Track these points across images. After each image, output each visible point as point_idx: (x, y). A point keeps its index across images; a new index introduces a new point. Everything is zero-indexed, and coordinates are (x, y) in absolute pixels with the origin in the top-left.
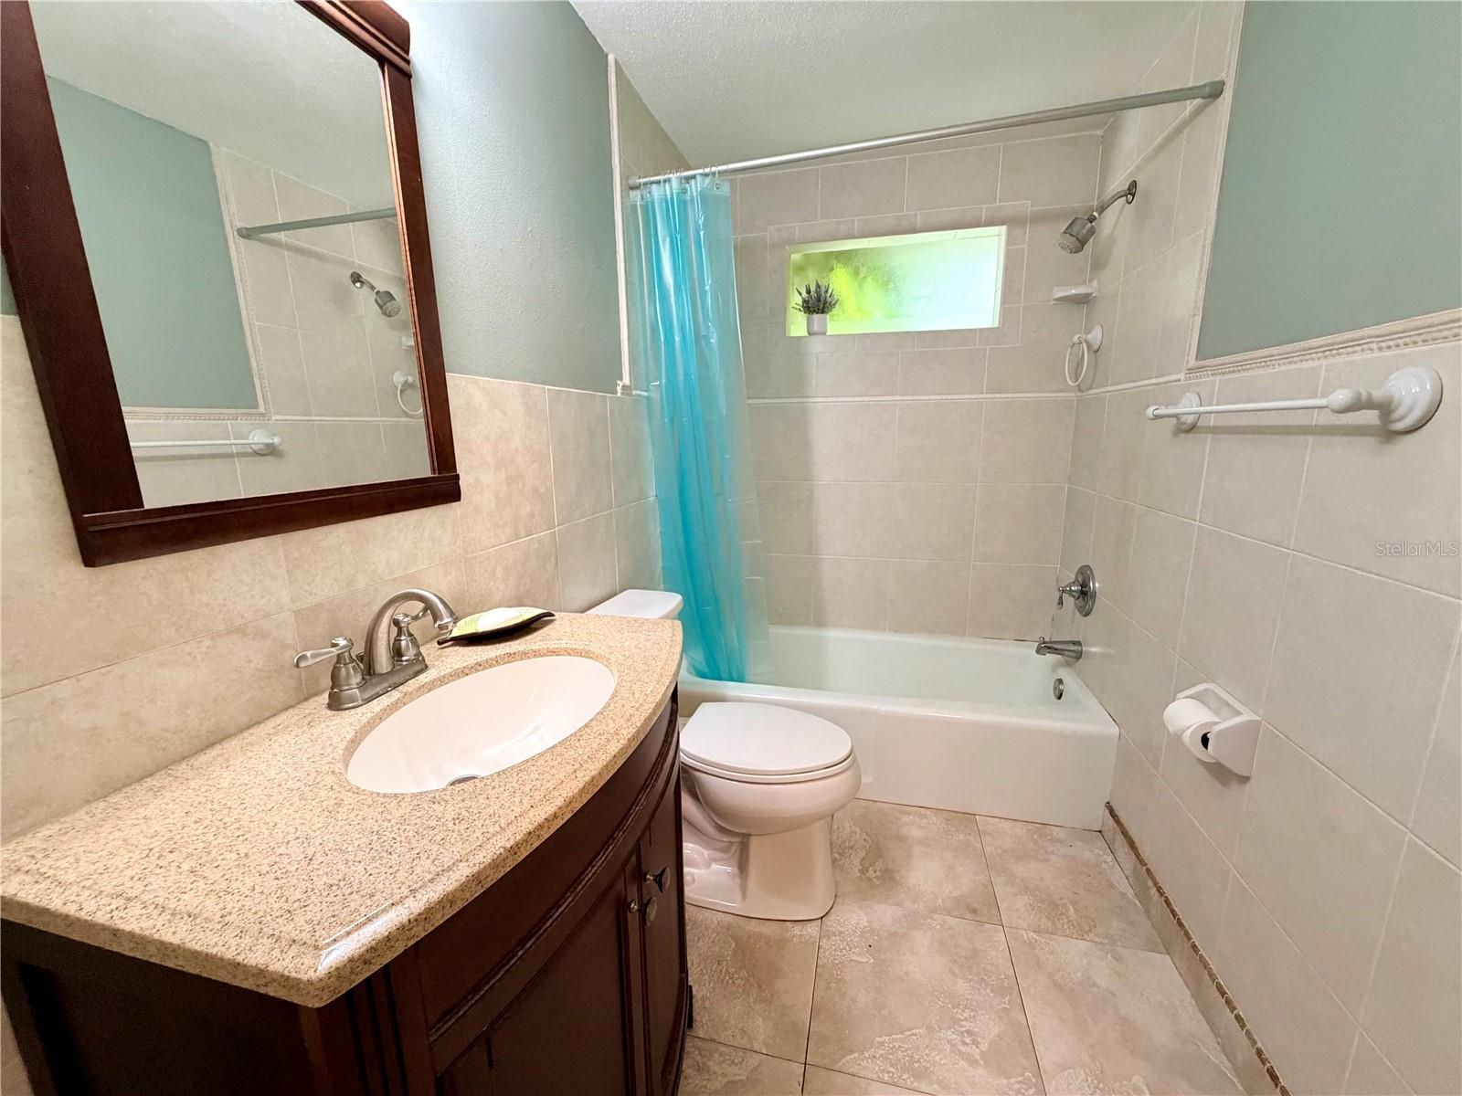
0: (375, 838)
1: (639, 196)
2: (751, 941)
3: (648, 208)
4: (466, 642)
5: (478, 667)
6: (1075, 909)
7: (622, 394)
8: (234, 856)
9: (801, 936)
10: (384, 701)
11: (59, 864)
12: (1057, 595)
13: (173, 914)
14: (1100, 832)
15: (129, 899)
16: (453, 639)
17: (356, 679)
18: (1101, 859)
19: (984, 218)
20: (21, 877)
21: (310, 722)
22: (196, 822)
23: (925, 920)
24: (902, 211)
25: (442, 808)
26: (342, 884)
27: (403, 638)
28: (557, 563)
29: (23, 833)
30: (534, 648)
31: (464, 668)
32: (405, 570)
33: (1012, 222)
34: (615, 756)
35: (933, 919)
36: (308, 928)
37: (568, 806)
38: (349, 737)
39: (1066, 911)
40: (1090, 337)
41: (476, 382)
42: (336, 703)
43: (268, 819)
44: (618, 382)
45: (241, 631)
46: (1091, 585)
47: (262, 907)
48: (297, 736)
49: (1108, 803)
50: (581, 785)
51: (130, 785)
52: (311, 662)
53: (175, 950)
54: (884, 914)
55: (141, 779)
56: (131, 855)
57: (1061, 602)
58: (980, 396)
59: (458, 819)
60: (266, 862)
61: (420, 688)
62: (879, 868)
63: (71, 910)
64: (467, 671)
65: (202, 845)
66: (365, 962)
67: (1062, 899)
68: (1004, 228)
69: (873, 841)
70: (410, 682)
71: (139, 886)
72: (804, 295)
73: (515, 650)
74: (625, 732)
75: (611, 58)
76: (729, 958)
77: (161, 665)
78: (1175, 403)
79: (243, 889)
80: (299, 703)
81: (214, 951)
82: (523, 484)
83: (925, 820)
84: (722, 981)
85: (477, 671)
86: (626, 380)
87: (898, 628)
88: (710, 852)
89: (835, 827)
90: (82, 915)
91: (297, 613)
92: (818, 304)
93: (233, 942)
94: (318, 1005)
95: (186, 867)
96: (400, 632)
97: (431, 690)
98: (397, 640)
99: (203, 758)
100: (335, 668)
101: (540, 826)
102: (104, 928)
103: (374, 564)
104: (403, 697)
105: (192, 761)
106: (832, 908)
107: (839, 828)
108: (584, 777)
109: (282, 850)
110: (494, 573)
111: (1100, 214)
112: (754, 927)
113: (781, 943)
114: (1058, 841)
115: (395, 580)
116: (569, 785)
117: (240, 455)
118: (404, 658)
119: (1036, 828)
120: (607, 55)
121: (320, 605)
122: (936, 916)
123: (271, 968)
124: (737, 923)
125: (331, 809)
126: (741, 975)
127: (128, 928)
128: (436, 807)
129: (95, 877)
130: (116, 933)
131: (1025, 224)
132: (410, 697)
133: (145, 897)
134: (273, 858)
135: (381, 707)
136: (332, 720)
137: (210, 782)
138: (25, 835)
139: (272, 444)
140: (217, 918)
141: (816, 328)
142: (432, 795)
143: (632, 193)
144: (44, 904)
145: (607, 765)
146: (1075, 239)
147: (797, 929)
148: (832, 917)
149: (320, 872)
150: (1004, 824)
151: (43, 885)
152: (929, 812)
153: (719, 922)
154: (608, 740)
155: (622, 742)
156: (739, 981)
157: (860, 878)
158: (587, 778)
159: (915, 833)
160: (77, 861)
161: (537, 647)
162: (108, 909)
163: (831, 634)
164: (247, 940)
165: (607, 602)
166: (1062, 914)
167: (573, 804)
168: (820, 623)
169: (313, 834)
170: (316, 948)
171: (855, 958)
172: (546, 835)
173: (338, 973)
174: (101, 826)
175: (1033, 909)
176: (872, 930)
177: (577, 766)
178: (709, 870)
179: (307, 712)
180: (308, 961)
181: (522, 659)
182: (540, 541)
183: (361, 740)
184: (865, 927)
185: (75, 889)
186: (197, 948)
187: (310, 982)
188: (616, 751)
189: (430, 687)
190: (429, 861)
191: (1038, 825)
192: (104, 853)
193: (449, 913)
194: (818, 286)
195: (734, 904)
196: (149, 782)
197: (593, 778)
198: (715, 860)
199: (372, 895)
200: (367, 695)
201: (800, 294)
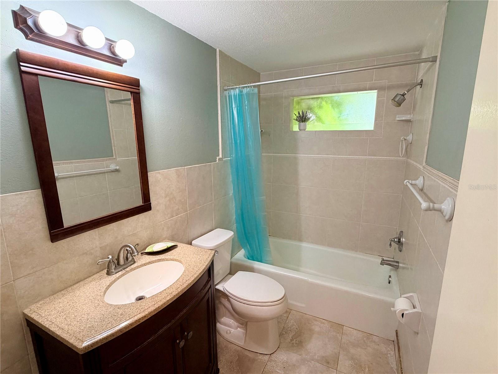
0: (102, 316)
1: (227, 93)
2: (244, 358)
3: (230, 97)
4: (148, 254)
5: (149, 263)
6: (369, 370)
7: (218, 161)
8: (73, 316)
9: (261, 359)
10: (120, 273)
11: (42, 311)
12: (390, 242)
13: (59, 328)
14: (393, 341)
15: (53, 323)
16: (145, 253)
17: (114, 267)
18: (389, 352)
19: (368, 87)
20: (35, 313)
21: (101, 278)
22: (69, 305)
23: (308, 362)
24: (335, 84)
25: (119, 311)
26: (92, 327)
27: (129, 254)
28: (188, 223)
29: (36, 302)
30: (166, 258)
31: (145, 263)
32: (133, 232)
33: (380, 89)
34: (168, 300)
35: (311, 363)
36: (82, 336)
37: (149, 314)
38: (108, 284)
39: (365, 369)
40: (408, 138)
41: (159, 173)
42: (108, 274)
43: (83, 307)
44: (217, 157)
45: (86, 254)
46: (401, 239)
47: (75, 330)
48: (96, 283)
49: (397, 330)
50: (154, 309)
51: (58, 292)
52: (101, 263)
53: (59, 336)
54: (294, 357)
55: (61, 291)
56: (55, 312)
57: (391, 245)
58: (365, 157)
59: (121, 314)
60: (79, 319)
61: (131, 270)
62: (298, 340)
63: (42, 323)
64: (146, 264)
65: (68, 312)
66: (92, 346)
67: (365, 365)
68: (376, 91)
69: (299, 329)
70: (129, 267)
71: (55, 320)
72: (297, 115)
73: (161, 258)
74: (174, 293)
75: (218, 50)
76: (234, 362)
77: (67, 263)
78: (415, 180)
79: (73, 325)
80: (100, 271)
81: (65, 338)
82: (175, 200)
83: (323, 325)
84: (230, 369)
85: (149, 264)
86: (221, 156)
87: (330, 245)
88: (237, 324)
89: (287, 322)
90: (44, 325)
91: (101, 248)
92: (303, 119)
93: (68, 337)
94: (81, 354)
95: (64, 317)
96: (128, 253)
97: (134, 270)
98: (127, 255)
99: (75, 286)
100: (108, 264)
101: (140, 319)
102: (47, 328)
103: (123, 232)
104: (126, 272)
105: (72, 287)
106: (275, 351)
107: (288, 322)
108: (156, 306)
109: (83, 316)
110: (163, 229)
111: (407, 93)
112: (247, 353)
113: (253, 361)
114: (374, 342)
115: (129, 235)
116: (151, 308)
117: (107, 172)
118: (129, 260)
119: (367, 335)
120: (216, 49)
121: (107, 245)
122: (312, 362)
123: (74, 344)
124: (241, 350)
125: (96, 306)
126: (237, 368)
127: (51, 330)
128: (118, 309)
129: (47, 316)
130: (49, 330)
131: (385, 89)
132: (128, 272)
133: (55, 323)
134: (81, 318)
135: (119, 275)
136: (106, 278)
137: (74, 294)
138: (37, 303)
139: (117, 169)
140: (67, 331)
141: (302, 128)
142: (119, 306)
143: (225, 92)
144: (38, 321)
145: (164, 303)
146: (396, 102)
147: (261, 357)
148: (274, 355)
149: (88, 323)
150: (355, 332)
151: (38, 316)
152: (325, 321)
153: (235, 349)
154: (168, 295)
155: (172, 296)
156: (236, 370)
157: (290, 342)
158: (157, 307)
159: (317, 329)
160: (45, 311)
161: (167, 258)
162: (49, 324)
163: (304, 245)
164: (71, 337)
165: (205, 235)
166: (363, 370)
167: (151, 314)
168: (300, 240)
169: (90, 313)
170: (82, 341)
171: (277, 371)
172: (142, 321)
173: (85, 348)
174: (51, 303)
175: (351, 367)
176: (287, 362)
177: (156, 303)
178: (236, 330)
179: (101, 275)
180: (80, 344)
181: (163, 261)
182: (181, 217)
183: (111, 286)
184: (285, 360)
185: (44, 318)
186: (62, 336)
187: (80, 349)
188: (169, 299)
189: (134, 269)
190: (111, 325)
191: (368, 334)
192: (50, 310)
193: (113, 338)
194: (303, 112)
195: (241, 343)
196: (63, 292)
197: (159, 307)
198: (239, 327)
199: (97, 331)
200: (116, 272)
201: (296, 115)
